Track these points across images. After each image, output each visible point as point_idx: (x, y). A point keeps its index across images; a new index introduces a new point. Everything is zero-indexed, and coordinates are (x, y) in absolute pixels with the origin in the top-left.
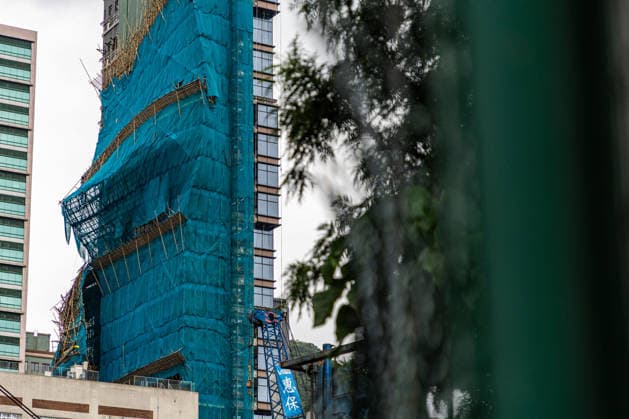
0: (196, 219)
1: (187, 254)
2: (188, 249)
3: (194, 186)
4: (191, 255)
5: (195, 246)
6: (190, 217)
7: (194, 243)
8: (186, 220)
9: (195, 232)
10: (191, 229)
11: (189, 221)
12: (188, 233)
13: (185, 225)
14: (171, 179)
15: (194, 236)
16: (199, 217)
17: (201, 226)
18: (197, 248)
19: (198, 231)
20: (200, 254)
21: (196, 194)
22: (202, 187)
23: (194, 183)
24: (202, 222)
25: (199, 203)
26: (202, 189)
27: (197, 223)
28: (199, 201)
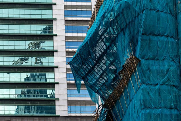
0: (148, 59)
1: (144, 86)
2: (143, 83)
4: (147, 87)
5: (150, 80)
6: (143, 58)
7: (149, 77)
8: (140, 61)
9: (149, 69)
10: (145, 68)
11: (143, 61)
12: (143, 70)
13: (140, 65)
14: (130, 32)
15: (148, 72)
16: (151, 57)
17: (154, 64)
18: (152, 81)
19: (151, 68)
20: (154, 85)
21: (146, 40)
22: (150, 34)
23: (143, 32)
24: (154, 61)
25: (149, 47)
26: (150, 35)
27: (150, 62)
28: (149, 45)
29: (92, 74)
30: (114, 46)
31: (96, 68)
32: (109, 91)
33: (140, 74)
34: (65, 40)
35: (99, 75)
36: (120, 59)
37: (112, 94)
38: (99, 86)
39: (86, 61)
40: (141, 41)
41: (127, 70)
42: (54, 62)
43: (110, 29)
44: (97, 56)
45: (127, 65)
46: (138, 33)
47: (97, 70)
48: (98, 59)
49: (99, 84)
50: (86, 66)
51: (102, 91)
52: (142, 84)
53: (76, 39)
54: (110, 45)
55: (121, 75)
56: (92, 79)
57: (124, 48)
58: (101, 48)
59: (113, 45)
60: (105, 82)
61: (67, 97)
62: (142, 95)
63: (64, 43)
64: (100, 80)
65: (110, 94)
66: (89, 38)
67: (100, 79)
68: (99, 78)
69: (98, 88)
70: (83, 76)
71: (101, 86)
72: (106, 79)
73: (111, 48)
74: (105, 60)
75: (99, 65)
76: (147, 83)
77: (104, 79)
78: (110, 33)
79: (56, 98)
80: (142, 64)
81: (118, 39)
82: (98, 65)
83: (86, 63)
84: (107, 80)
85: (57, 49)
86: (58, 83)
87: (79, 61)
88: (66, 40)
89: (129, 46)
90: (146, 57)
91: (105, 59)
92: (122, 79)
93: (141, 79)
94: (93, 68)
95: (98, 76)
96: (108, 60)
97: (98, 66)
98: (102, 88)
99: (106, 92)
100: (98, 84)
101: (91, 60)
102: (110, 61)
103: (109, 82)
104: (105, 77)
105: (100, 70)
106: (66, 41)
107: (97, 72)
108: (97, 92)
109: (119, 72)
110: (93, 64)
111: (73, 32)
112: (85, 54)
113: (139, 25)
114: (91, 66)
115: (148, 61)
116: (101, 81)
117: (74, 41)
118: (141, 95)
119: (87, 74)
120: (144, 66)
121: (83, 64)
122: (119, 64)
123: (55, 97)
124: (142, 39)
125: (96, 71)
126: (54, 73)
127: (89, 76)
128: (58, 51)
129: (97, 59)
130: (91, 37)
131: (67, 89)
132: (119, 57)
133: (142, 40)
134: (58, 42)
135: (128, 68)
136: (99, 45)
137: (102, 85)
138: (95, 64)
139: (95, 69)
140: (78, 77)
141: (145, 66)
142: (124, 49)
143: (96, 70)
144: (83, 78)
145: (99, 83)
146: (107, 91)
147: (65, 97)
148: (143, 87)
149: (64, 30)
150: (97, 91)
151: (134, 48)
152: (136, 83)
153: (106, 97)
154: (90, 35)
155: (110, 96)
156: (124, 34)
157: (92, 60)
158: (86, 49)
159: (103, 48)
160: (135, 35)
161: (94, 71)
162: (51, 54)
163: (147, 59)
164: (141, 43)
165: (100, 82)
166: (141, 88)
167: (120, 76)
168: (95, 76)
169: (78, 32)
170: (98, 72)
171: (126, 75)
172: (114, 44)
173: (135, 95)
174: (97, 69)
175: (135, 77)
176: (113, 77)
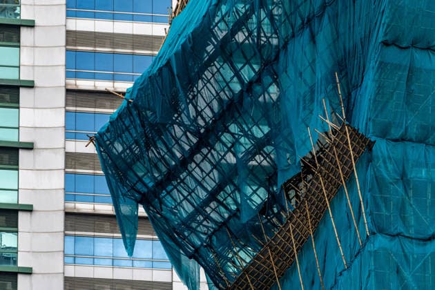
0: (402, 139)
1: (381, 241)
2: (379, 229)
3: (386, 44)
4: (393, 245)
5: (404, 219)
6: (384, 134)
7: (402, 210)
8: (370, 146)
9: (403, 177)
10: (388, 172)
11: (381, 147)
12: (379, 182)
13: (370, 160)
14: (338, 33)
15: (400, 189)
16: (414, 132)
17: (422, 159)
18: (413, 223)
19: (412, 174)
20: (420, 239)
21: (398, 67)
22: (414, 45)
23: (386, 35)
24: (422, 147)
25: (409, 93)
26: (414, 50)
27: (409, 150)
28: (408, 86)
29: (179, 184)
30: (271, 84)
31: (198, 165)
32: (242, 254)
33: (369, 195)
34: (64, 44)
35: (205, 189)
36: (290, 134)
37: (252, 264)
38: (205, 234)
39: (159, 133)
40: (379, 67)
41: (317, 179)
42: (18, 128)
43: (258, 17)
44: (203, 119)
45: (320, 159)
46: (367, 37)
47: (202, 171)
48: (207, 130)
49: (205, 223)
50: (159, 153)
51: (214, 253)
52: (374, 234)
53: (108, 41)
54: (258, 79)
55: (292, 193)
56: (180, 204)
57: (312, 91)
58: (223, 90)
59: (267, 79)
60: (230, 217)
61: (65, 264)
62: (373, 274)
63: (60, 58)
64: (208, 210)
65: (244, 264)
66: (178, 47)
67: (208, 205)
68: (206, 203)
69: (200, 239)
70: (144, 190)
71: (213, 233)
72: (234, 207)
73: (258, 89)
74: (233, 134)
75: (210, 151)
76: (392, 230)
77: (226, 208)
78: (259, 33)
79: (20, 264)
80: (378, 157)
81: (290, 58)
82: (205, 151)
83: (160, 145)
84: (238, 210)
85: (31, 79)
86: (29, 209)
87: (133, 131)
88: (67, 43)
89: (330, 87)
90: (393, 131)
91: (233, 131)
92: (295, 212)
93: (371, 214)
94: (184, 163)
95: (203, 195)
96: (246, 135)
97: (205, 157)
98: (214, 238)
99: (230, 256)
100: (200, 223)
101: (178, 131)
102: (254, 138)
103: (245, 218)
104: (230, 200)
105: (212, 171)
106: (67, 50)
107: (200, 179)
108: (196, 255)
109: (285, 184)
110: (187, 148)
111: (95, 16)
112: (158, 110)
113: (373, 7)
114: (178, 155)
115: (400, 146)
116: (213, 215)
117: (98, 49)
118: (369, 276)
119: (161, 185)
120: (386, 168)
121: (148, 147)
122: (287, 151)
123: (15, 262)
124: (381, 63)
125: (197, 173)
126: (18, 169)
127: (169, 193)
128: (37, 84)
129: (202, 131)
130: (184, 46)
131: (65, 235)
132: (288, 125)
133: (382, 66)
134: (37, 49)
135: (325, 171)
136: (213, 75)
137: (215, 231)
138: (195, 149)
139: (193, 165)
140: (124, 195)
141: (390, 167)
142: (308, 98)
143: (197, 170)
144: (145, 200)
145: (205, 219)
146: (236, 254)
147: (57, 264)
148: (377, 245)
149: (64, 8)
150: (197, 250)
151: (350, 94)
152: (350, 227)
153: (227, 274)
154: (180, 35)
155: (246, 270)
156: (313, 38)
157: (185, 134)
158: (161, 91)
159: (230, 90)
160: (355, 47)
161: (190, 174)
162: (7, 97)
163: (396, 140)
164: (377, 77)
165: (207, 217)
166: (370, 247)
167: (288, 196)
168: (190, 194)
169: (114, 18)
170: (203, 179)
171: (314, 195)
172: (272, 76)
173: (345, 273)
174: (200, 168)
175: (347, 204)
176: (259, 201)
